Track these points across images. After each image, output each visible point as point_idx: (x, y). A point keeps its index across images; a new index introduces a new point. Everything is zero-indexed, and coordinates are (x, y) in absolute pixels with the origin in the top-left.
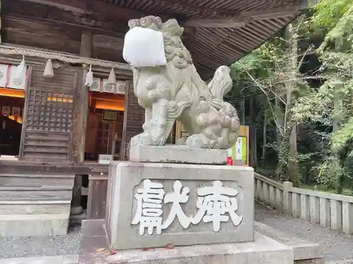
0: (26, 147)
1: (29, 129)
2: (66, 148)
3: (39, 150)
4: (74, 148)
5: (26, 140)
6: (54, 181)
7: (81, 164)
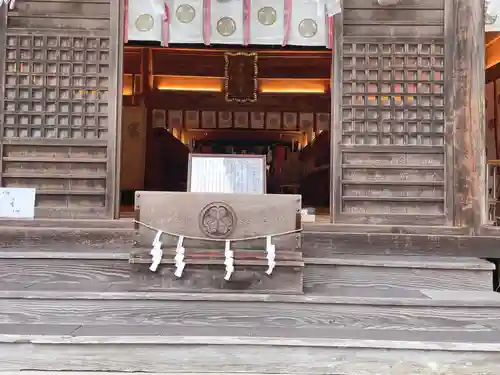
0: (345, 187)
1: (349, 143)
2: (439, 187)
3: (376, 194)
4: (462, 186)
5: (345, 171)
6: (442, 277)
7: (486, 231)
